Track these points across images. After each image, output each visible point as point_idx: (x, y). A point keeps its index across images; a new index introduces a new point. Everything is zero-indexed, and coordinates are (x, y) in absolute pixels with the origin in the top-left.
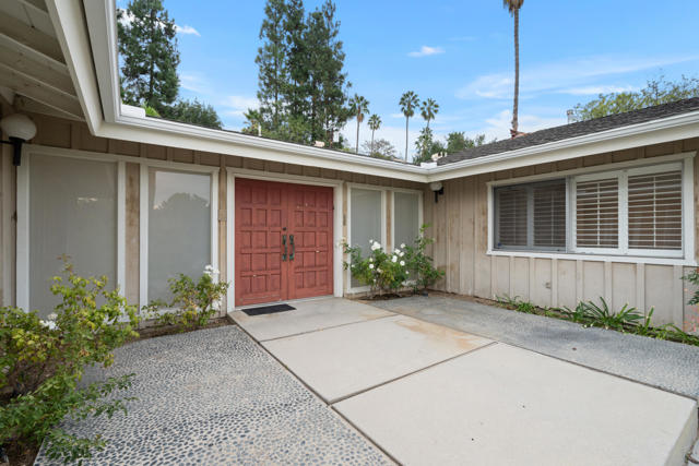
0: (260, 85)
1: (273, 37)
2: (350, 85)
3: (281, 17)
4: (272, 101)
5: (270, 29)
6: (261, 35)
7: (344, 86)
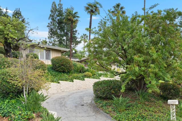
0: (49, 34)
1: (53, 19)
2: (79, 34)
3: (55, 13)
4: (52, 39)
5: (52, 17)
6: (49, 19)
7: (77, 34)
